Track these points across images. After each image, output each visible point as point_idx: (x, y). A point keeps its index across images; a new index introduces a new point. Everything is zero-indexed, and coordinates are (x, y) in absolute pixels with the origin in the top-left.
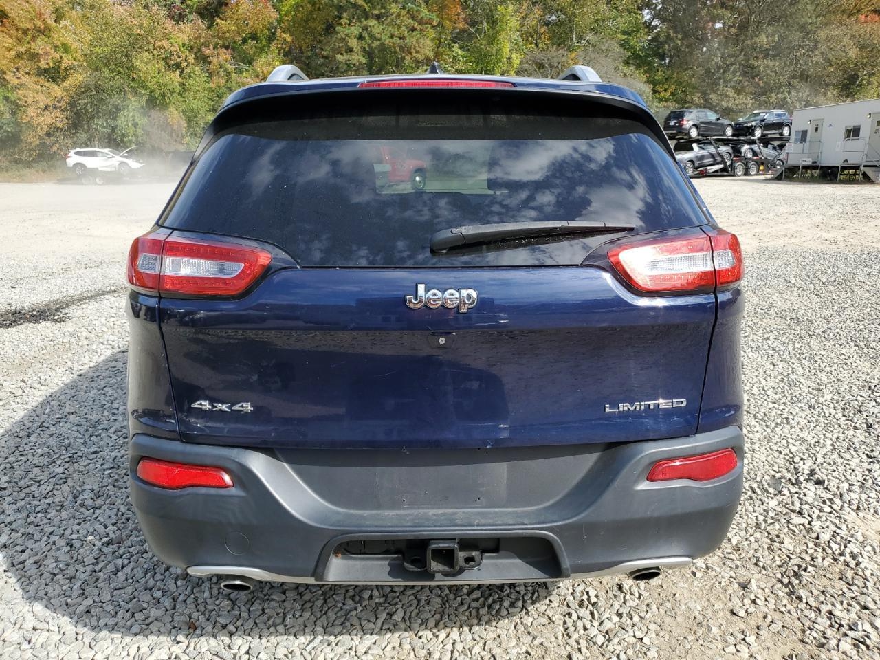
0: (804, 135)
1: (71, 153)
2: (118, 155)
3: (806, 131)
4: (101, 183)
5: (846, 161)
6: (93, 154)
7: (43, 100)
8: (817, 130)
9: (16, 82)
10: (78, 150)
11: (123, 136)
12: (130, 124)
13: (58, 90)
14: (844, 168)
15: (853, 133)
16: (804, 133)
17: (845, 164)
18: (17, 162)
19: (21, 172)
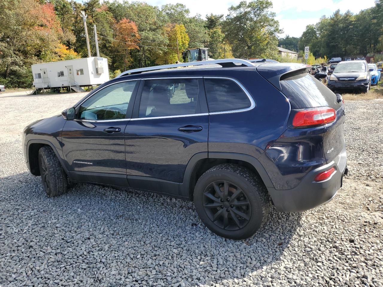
0: (39, 76)
3: (40, 74)
5: (63, 85)
8: (45, 73)
14: (63, 87)
15: (62, 74)
16: (39, 75)
17: (63, 86)
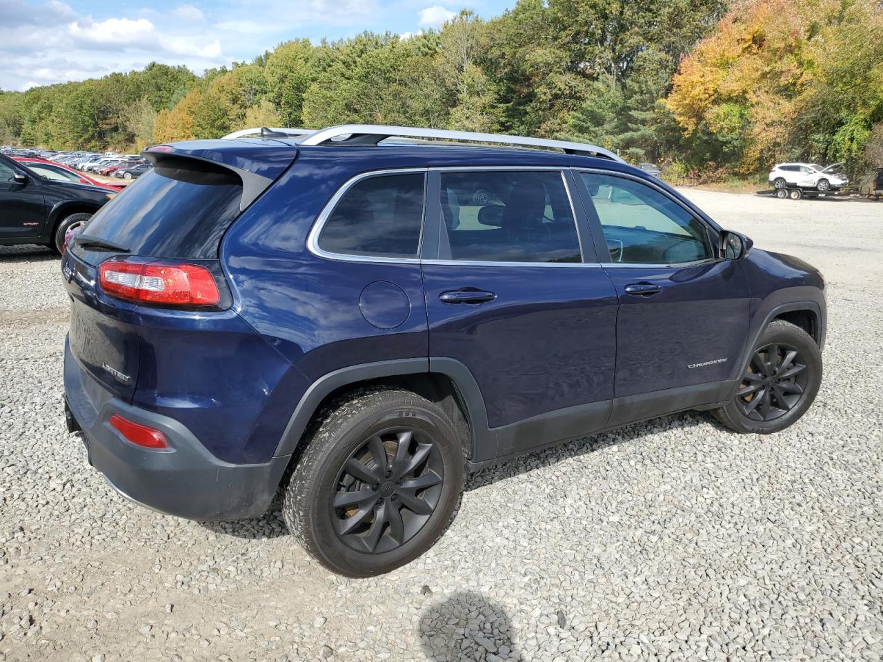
1: (776, 167)
2: (820, 170)
4: (796, 197)
6: (797, 169)
7: (773, 115)
9: (755, 100)
10: (784, 164)
11: (837, 151)
12: (846, 139)
13: (788, 106)
18: (735, 174)
19: (735, 184)
